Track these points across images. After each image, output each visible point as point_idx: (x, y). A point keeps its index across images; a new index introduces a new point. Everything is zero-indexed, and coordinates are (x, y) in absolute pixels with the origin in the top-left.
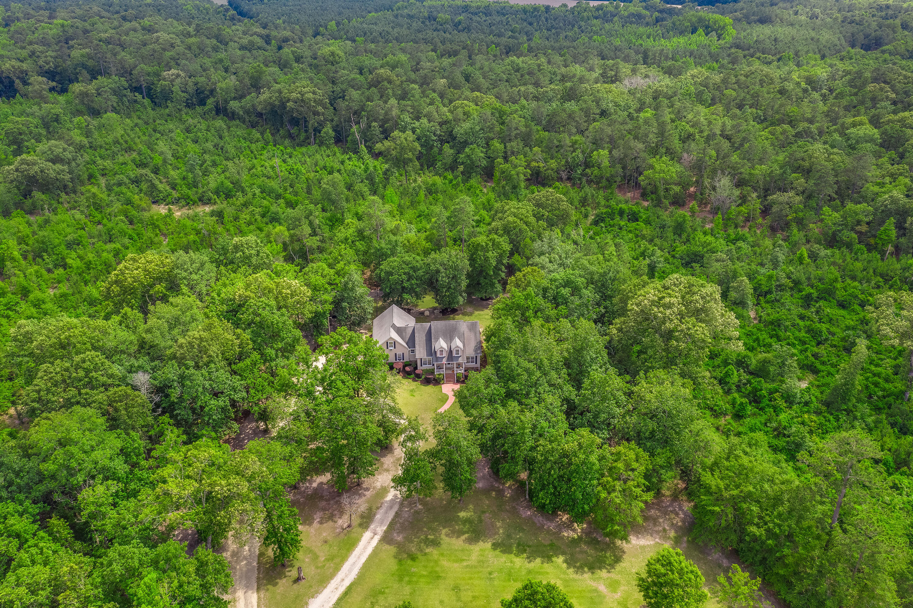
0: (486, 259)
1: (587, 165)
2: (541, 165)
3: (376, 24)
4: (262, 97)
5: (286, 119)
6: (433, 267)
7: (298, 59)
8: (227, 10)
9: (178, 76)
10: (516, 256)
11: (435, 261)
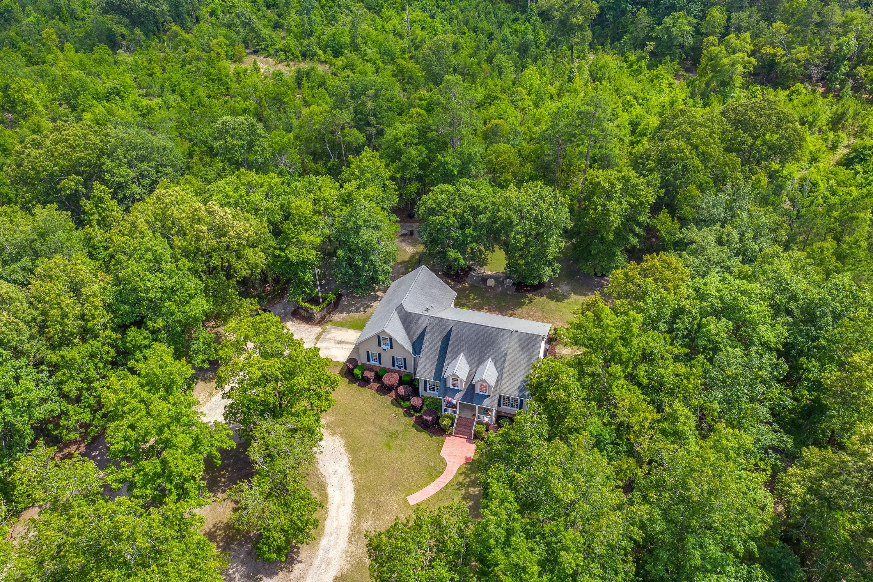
0: (606, 212)
2: (780, 51)
6: (503, 214)
10: (664, 215)
11: (508, 203)
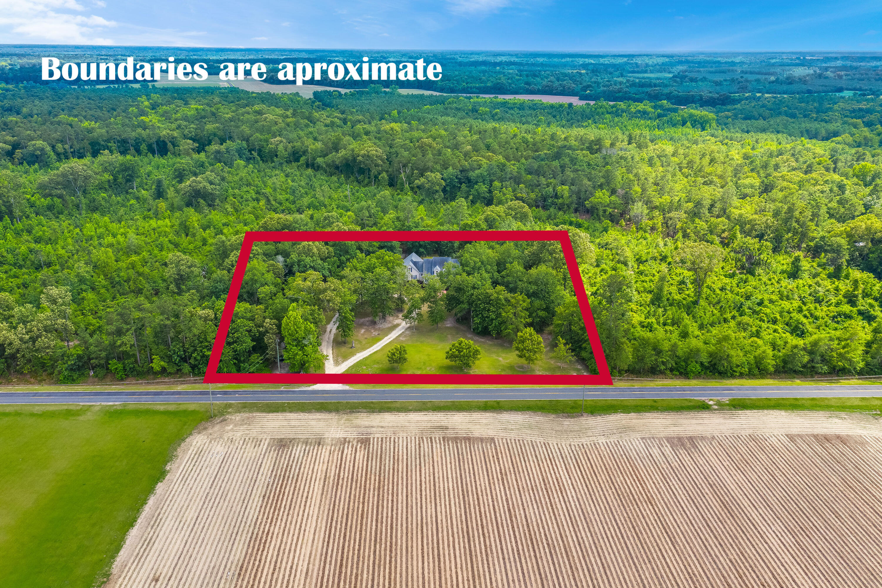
1: (556, 196)
3: (429, 113)
4: (340, 155)
5: (355, 170)
7: (367, 133)
8: (313, 102)
9: (281, 142)
